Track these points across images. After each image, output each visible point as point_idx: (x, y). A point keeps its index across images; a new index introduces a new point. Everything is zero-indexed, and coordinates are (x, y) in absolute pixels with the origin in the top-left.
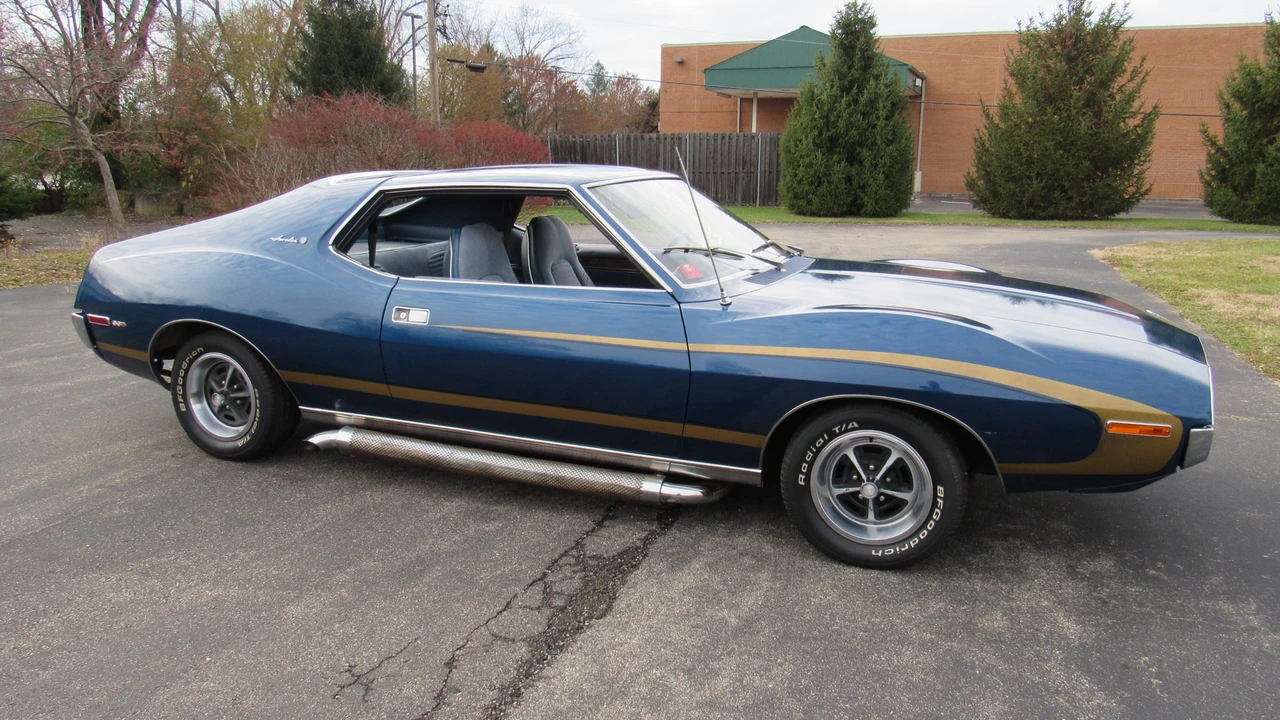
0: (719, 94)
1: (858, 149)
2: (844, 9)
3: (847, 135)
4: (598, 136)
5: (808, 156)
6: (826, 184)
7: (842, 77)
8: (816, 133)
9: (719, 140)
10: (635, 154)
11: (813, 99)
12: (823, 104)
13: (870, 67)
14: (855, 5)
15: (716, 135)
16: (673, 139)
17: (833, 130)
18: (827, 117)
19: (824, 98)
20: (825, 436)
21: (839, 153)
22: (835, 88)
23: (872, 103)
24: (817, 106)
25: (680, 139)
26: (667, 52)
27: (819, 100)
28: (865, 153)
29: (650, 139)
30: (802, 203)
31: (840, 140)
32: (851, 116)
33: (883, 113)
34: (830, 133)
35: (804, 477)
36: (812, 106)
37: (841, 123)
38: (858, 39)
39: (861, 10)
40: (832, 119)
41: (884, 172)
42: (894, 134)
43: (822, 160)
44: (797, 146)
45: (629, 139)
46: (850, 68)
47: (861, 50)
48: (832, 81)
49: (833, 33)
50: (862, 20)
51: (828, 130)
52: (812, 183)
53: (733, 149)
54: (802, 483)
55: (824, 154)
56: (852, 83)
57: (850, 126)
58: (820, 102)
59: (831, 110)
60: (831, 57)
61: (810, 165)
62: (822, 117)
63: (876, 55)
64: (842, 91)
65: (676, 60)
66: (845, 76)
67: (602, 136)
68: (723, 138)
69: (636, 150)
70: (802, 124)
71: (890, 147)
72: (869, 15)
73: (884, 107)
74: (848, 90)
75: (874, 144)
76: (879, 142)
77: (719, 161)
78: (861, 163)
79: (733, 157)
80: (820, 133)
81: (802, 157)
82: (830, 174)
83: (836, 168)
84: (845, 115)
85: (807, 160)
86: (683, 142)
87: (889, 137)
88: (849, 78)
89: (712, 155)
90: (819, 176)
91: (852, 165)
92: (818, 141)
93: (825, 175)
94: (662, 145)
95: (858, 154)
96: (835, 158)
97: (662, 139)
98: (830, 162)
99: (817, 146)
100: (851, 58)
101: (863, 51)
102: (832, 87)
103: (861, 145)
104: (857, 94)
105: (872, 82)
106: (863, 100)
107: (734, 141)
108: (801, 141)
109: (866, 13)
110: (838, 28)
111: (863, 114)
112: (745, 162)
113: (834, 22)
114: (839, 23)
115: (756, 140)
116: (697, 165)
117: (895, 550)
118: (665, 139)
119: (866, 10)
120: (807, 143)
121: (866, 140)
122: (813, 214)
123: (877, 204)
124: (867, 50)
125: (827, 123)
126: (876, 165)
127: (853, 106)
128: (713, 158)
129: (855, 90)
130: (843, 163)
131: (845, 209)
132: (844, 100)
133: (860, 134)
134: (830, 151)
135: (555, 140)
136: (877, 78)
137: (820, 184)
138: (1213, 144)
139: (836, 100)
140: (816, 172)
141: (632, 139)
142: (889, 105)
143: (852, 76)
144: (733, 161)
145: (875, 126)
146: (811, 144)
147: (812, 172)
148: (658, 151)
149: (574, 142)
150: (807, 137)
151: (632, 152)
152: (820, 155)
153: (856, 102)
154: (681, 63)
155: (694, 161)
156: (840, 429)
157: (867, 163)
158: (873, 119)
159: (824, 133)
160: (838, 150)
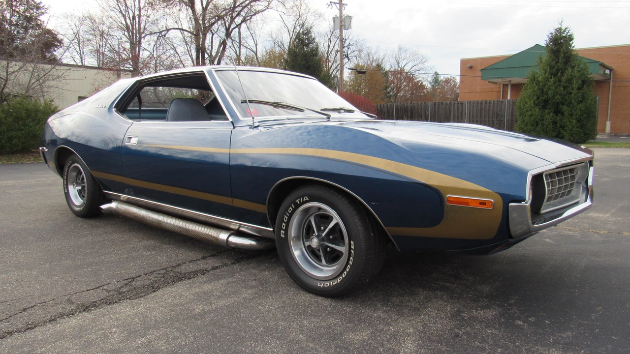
0: (489, 82)
1: (561, 106)
2: (553, 31)
3: (554, 98)
4: (419, 103)
5: (531, 110)
6: (540, 126)
7: (551, 68)
8: (535, 98)
9: (484, 104)
10: (438, 112)
11: (534, 80)
12: (540, 82)
13: (569, 61)
14: (560, 29)
15: (482, 101)
16: (458, 104)
17: (546, 96)
18: (543, 90)
19: (540, 79)
20: (293, 205)
21: (550, 108)
22: (547, 74)
23: (570, 81)
24: (536, 83)
25: (462, 104)
26: (464, 62)
27: (538, 80)
28: (565, 108)
29: (446, 104)
31: (550, 102)
32: (556, 88)
33: (575, 86)
34: (544, 98)
35: (284, 232)
36: (533, 84)
37: (550, 92)
38: (562, 47)
39: (564, 31)
40: (545, 90)
41: (576, 119)
42: (583, 97)
43: (539, 112)
44: (524, 105)
45: (435, 104)
46: (557, 62)
47: (563, 52)
48: (546, 70)
49: (547, 45)
50: (565, 37)
51: (543, 96)
52: (533, 125)
53: (491, 109)
54: (283, 236)
55: (540, 109)
56: (558, 70)
57: (556, 93)
58: (538, 83)
59: (544, 85)
60: (546, 57)
61: (531, 115)
62: (539, 89)
63: (573, 55)
64: (551, 75)
65: (468, 66)
66: (554, 67)
67: (421, 103)
68: (486, 103)
69: (439, 110)
70: (528, 94)
71: (580, 105)
72: (569, 34)
73: (577, 82)
74: (555, 75)
75: (570, 103)
76: (573, 102)
77: (483, 114)
78: (563, 114)
79: (491, 112)
80: (538, 98)
81: (527, 111)
82: (543, 120)
83: (547, 116)
84: (553, 88)
85: (530, 113)
86: (464, 105)
87: (580, 99)
88: (556, 68)
89: (479, 112)
90: (536, 121)
91: (557, 115)
92: (536, 102)
93: (541, 120)
94: (452, 108)
95: (561, 109)
96: (546, 111)
97: (453, 104)
98: (544, 114)
99: (536, 105)
100: (557, 57)
101: (565, 53)
102: (546, 73)
103: (563, 104)
104: (561, 76)
105: (570, 70)
106: (564, 79)
107: (492, 104)
108: (527, 103)
109: (567, 33)
110: (551, 42)
111: (565, 87)
112: (497, 115)
113: (547, 39)
114: (551, 39)
115: (504, 103)
116: (471, 117)
117: (330, 284)
118: (454, 104)
119: (567, 31)
120: (531, 103)
121: (566, 101)
123: (571, 136)
124: (567, 53)
125: (542, 92)
126: (572, 115)
127: (558, 83)
128: (480, 113)
129: (559, 74)
130: (551, 114)
132: (552, 80)
133: (562, 98)
134: (544, 107)
135: (397, 106)
136: (573, 67)
137: (537, 125)
139: (547, 80)
140: (535, 119)
141: (437, 104)
142: (580, 82)
143: (558, 67)
144: (491, 115)
145: (571, 94)
146: (532, 104)
147: (532, 119)
148: (450, 110)
149: (407, 106)
150: (530, 100)
151: (437, 111)
152: (537, 110)
153: (560, 81)
154: (471, 67)
155: (470, 115)
156: (300, 201)
157: (566, 114)
158: (570, 89)
159: (541, 98)
160: (548, 107)
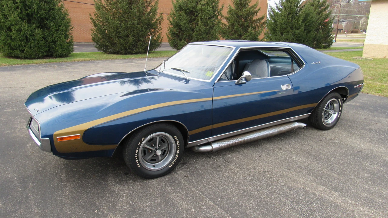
3: (39, 13)
5: (16, 24)
8: (19, 11)
17: (30, 10)
30: (17, 52)
31: (34, 16)
34: (28, 12)
37: (35, 7)
51: (27, 10)
57: (39, 7)
61: (20, 30)
78: (48, 28)
80: (21, 12)
85: (17, 27)
90: (26, 37)
91: (44, 30)
92: (21, 16)
93: (31, 35)
95: (46, 23)
98: (32, 28)
99: (22, 19)
103: (47, 19)
120: (15, 16)
121: (50, 17)
122: (26, 58)
125: (25, 5)
131: (45, 54)
133: (46, 13)
134: (30, 22)
137: (28, 41)
138: (172, 24)
140: (24, 34)
146: (18, 18)
147: (22, 34)
152: (25, 24)
157: (52, 29)
158: (51, 5)
159: (24, 12)
160: (33, 21)
